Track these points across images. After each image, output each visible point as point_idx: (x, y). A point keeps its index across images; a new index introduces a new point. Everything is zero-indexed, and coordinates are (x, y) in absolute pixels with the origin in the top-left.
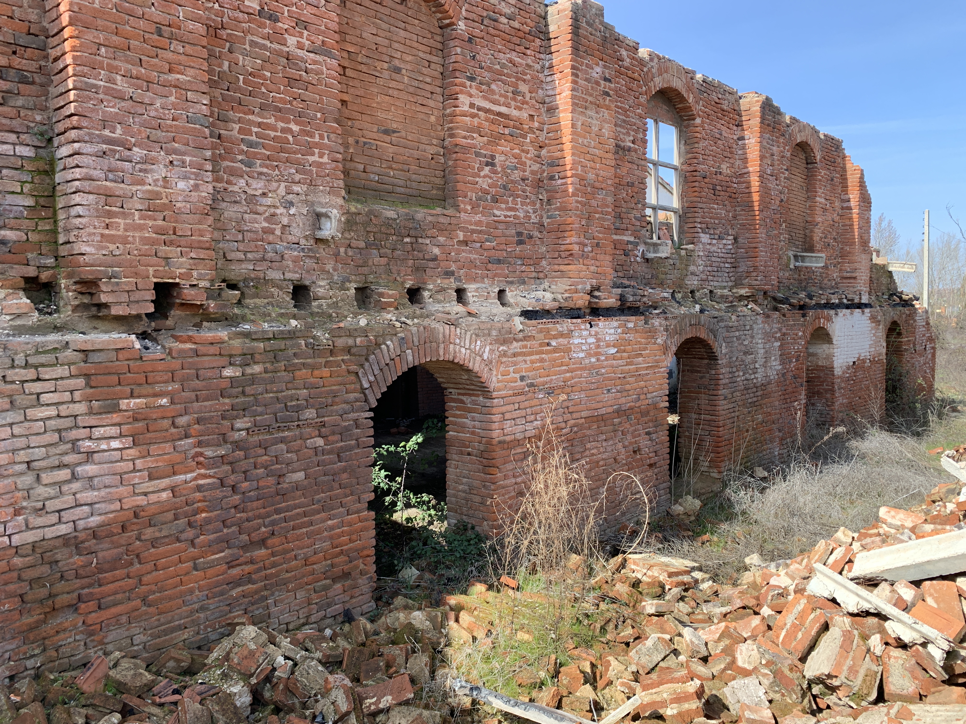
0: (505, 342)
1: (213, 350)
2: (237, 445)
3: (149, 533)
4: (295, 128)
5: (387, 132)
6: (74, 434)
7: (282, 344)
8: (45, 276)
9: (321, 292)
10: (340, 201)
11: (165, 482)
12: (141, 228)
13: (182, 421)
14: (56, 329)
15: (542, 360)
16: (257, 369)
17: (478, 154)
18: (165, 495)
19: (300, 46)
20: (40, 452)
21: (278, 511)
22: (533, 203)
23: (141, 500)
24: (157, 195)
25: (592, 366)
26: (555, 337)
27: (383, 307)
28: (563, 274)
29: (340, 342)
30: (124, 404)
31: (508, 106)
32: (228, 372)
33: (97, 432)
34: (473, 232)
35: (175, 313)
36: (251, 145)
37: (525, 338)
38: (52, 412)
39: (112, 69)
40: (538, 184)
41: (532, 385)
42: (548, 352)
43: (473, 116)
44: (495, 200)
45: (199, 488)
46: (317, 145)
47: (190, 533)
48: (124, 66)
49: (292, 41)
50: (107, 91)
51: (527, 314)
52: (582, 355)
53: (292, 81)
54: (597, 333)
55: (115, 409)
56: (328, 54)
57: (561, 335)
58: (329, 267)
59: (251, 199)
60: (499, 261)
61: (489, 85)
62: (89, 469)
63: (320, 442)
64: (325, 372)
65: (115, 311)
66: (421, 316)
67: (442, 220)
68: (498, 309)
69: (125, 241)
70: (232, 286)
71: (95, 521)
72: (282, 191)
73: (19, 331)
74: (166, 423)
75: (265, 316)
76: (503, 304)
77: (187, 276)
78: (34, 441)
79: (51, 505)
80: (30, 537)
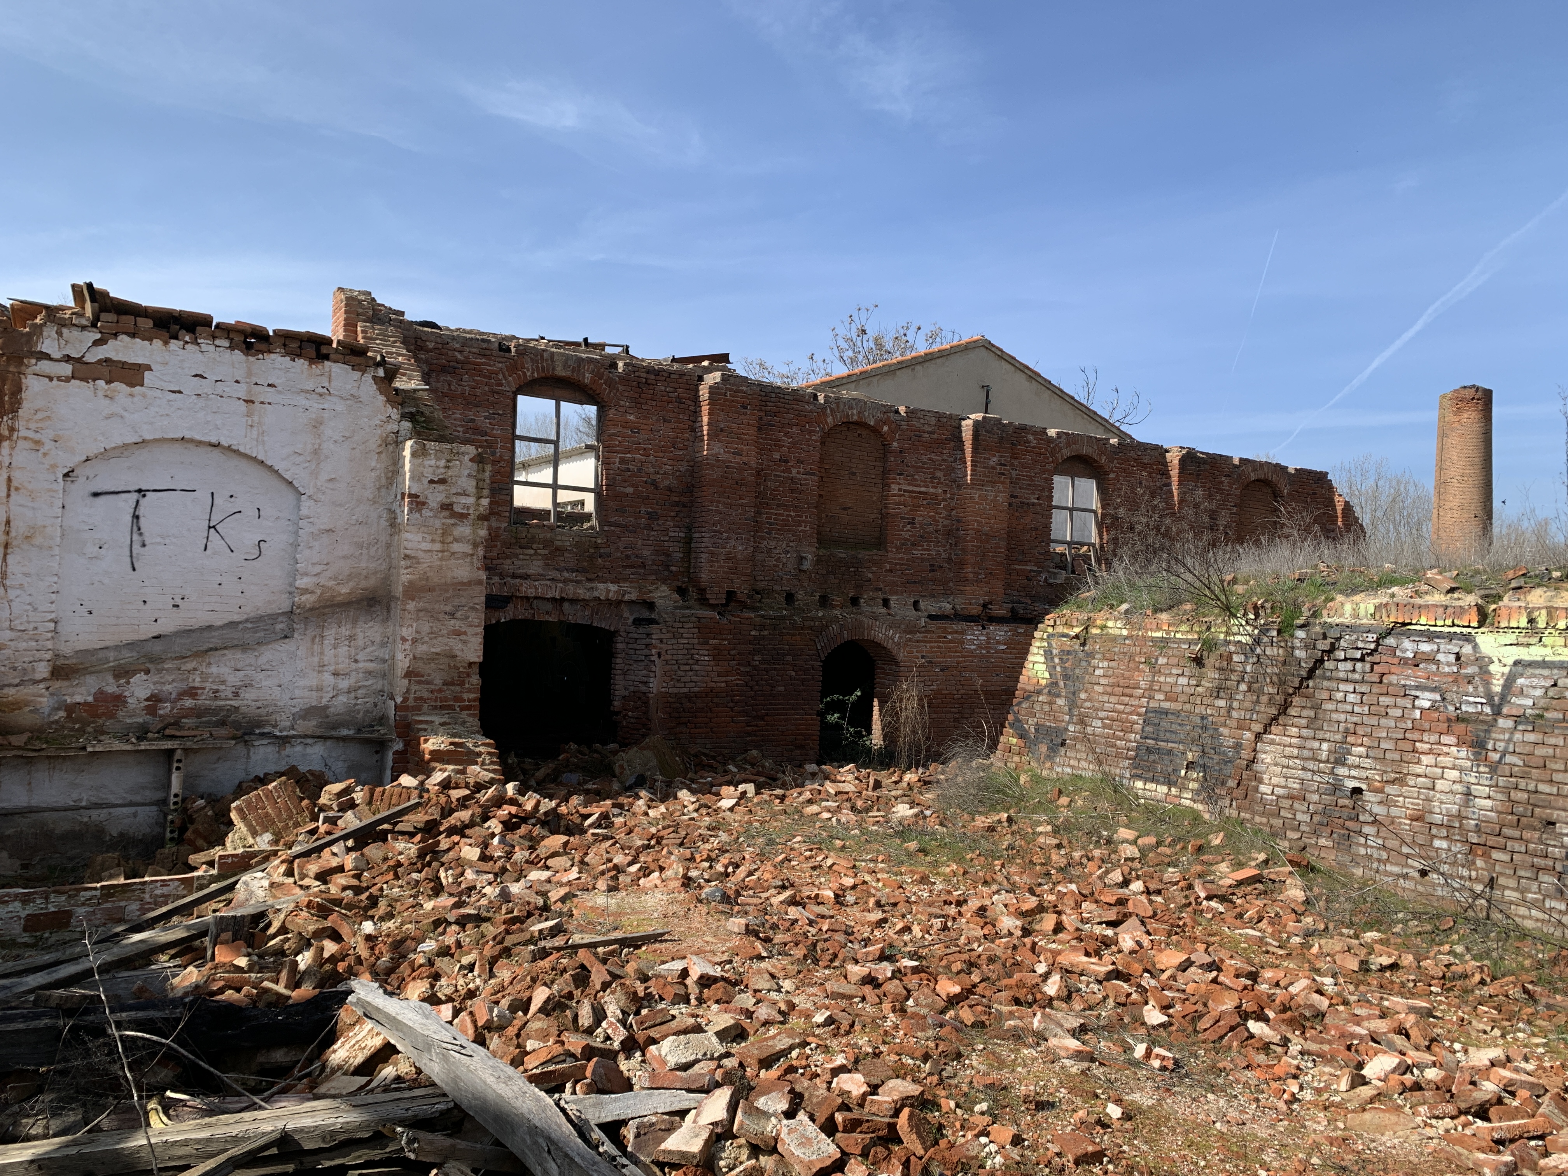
0: (910, 633)
1: (748, 622)
2: (755, 668)
3: (716, 700)
4: (793, 514)
5: (845, 509)
6: (693, 651)
7: (778, 622)
8: (684, 586)
9: (800, 597)
10: (814, 549)
11: (723, 679)
12: (723, 567)
13: (733, 652)
14: (688, 608)
15: (939, 647)
16: (766, 633)
17: (902, 518)
18: (723, 685)
19: (799, 473)
20: (681, 657)
21: (771, 704)
22: (944, 546)
23: (714, 685)
24: (730, 553)
25: (983, 656)
26: (950, 633)
27: (833, 607)
28: (962, 593)
29: (807, 624)
30: (711, 641)
31: (927, 486)
32: (753, 633)
33: (701, 652)
34: (897, 564)
35: (733, 604)
36: (771, 524)
37: (926, 632)
38: (686, 641)
39: (719, 502)
40: (949, 533)
41: (931, 662)
42: (943, 642)
43: (900, 496)
44: (913, 544)
45: (737, 685)
46: (803, 521)
47: (731, 705)
48: (723, 500)
49: (794, 471)
50: (716, 511)
51: (931, 617)
52: (973, 647)
53: (793, 491)
54: (987, 634)
55: (707, 643)
56: (813, 474)
57: (957, 632)
58: (806, 584)
59: (769, 550)
60: (915, 583)
61: (913, 476)
62: (696, 667)
63: (793, 674)
64: (798, 638)
65: (712, 602)
66: (856, 613)
67: (875, 557)
68: (912, 613)
69: (717, 572)
70: (758, 593)
71: (696, 689)
72: (784, 546)
73: (676, 608)
74: (726, 652)
75: (771, 608)
76: (916, 610)
77: (739, 588)
78: (680, 652)
79: (683, 679)
80: (675, 690)
